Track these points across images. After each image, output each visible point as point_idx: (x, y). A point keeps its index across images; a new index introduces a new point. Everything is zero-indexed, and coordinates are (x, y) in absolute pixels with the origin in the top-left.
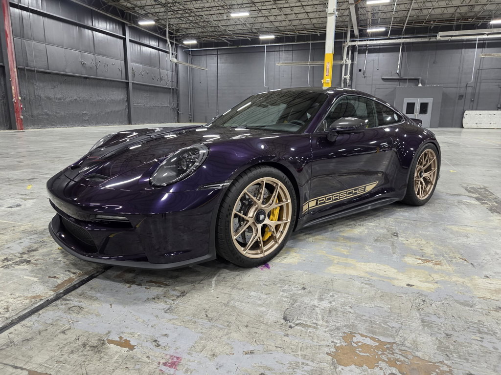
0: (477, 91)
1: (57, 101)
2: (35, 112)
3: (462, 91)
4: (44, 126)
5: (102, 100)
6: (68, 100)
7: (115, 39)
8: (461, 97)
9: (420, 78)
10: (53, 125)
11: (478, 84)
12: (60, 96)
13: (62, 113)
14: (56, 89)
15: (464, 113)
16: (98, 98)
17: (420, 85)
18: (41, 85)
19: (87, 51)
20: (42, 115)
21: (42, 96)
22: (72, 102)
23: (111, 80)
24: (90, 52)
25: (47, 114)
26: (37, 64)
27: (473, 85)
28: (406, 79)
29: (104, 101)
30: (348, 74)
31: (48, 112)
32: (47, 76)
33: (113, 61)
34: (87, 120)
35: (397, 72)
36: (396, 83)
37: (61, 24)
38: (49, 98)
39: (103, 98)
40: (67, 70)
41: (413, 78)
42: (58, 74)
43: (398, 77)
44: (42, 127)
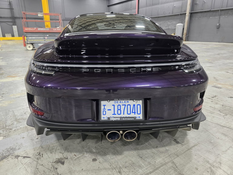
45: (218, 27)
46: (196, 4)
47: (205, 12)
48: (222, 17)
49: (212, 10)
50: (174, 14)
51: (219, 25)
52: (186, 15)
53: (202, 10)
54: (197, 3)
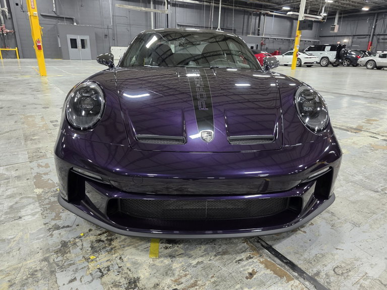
0: (115, 32)
3: (106, 31)
8: (106, 36)
9: (74, 17)
11: (115, 27)
15: (110, 48)
17: (75, 24)
27: (112, 27)
28: (63, 18)
30: (6, 7)
35: (54, 10)
36: (55, 20)
41: (68, 17)
43: (55, 15)
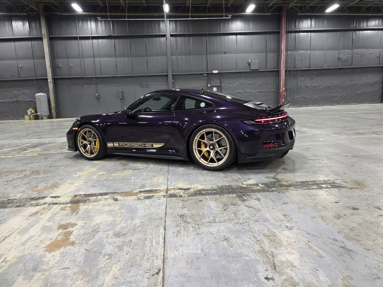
1: (313, 88)
2: (296, 97)
4: (301, 106)
5: (354, 84)
6: (321, 87)
7: (376, 31)
10: (307, 105)
12: (316, 84)
13: (316, 96)
14: (314, 80)
16: (350, 83)
18: (303, 79)
19: (345, 49)
20: (301, 99)
21: (302, 86)
22: (325, 88)
23: (366, 67)
24: (348, 49)
25: (304, 98)
26: (301, 65)
29: (356, 85)
31: (305, 96)
32: (308, 72)
33: (371, 51)
34: (337, 100)
37: (325, 34)
38: (307, 87)
39: (355, 82)
40: (324, 66)
42: (317, 70)
44: (299, 107)
45: (98, 98)
46: (58, 67)
47: (75, 78)
48: (100, 86)
49: (84, 77)
50: (23, 79)
51: (99, 95)
52: (49, 81)
53: (70, 76)
54: (60, 66)
